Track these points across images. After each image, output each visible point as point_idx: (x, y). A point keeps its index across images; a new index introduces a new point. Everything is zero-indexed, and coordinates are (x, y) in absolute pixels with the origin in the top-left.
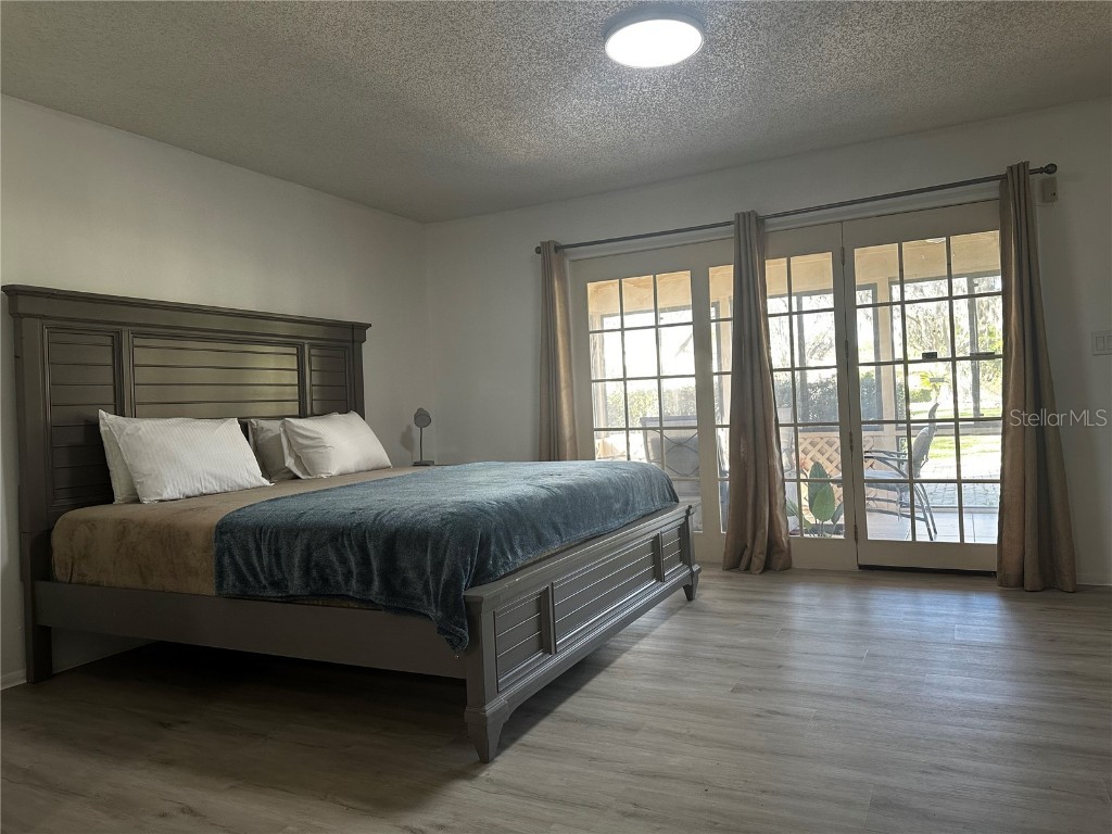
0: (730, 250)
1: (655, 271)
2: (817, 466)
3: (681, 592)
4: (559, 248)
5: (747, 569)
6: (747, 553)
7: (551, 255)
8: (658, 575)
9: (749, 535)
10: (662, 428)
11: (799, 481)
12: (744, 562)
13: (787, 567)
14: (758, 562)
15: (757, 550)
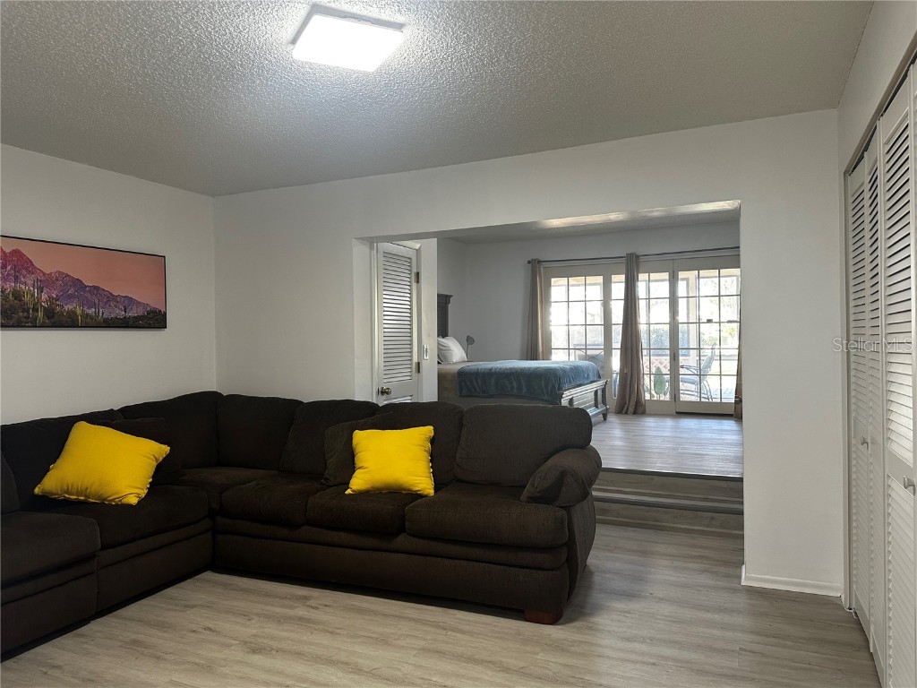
0: (623, 268)
1: (586, 275)
2: (658, 368)
3: (601, 416)
4: (539, 262)
5: (626, 413)
6: (626, 406)
7: (535, 265)
8: (597, 407)
9: (627, 397)
10: (586, 349)
11: (650, 374)
12: (625, 410)
13: (644, 413)
14: (631, 409)
15: (631, 404)
